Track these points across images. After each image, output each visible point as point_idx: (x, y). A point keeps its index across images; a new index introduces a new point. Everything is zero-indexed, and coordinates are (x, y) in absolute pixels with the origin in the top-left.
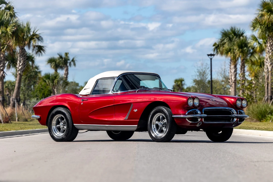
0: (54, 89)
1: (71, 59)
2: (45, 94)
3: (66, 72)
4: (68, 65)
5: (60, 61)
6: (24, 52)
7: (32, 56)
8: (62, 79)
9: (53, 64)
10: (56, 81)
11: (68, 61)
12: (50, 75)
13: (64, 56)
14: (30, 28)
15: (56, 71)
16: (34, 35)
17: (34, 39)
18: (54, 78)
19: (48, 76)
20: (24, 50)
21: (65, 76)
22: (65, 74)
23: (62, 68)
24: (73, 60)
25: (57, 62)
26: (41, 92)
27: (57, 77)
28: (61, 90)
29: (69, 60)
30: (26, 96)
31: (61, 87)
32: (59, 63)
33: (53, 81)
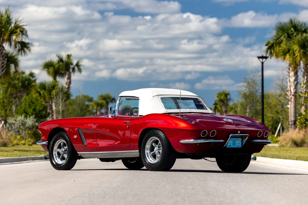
0: (52, 103)
1: (75, 62)
2: (37, 110)
3: (68, 81)
4: (71, 70)
5: (60, 66)
6: (2, 50)
7: (14, 57)
8: (62, 89)
9: (51, 69)
10: (54, 92)
11: (71, 66)
12: (47, 85)
13: (65, 58)
14: (11, 17)
15: (55, 78)
16: (17, 27)
17: (16, 32)
18: (51, 88)
19: (43, 86)
20: (3, 48)
21: (67, 86)
22: (66, 83)
23: (62, 75)
24: (78, 65)
25: (56, 66)
26: (31, 107)
27: (56, 88)
28: (61, 105)
29: (72, 64)
30: (8, 112)
31: (60, 100)
32: (58, 68)
33: (50, 92)
